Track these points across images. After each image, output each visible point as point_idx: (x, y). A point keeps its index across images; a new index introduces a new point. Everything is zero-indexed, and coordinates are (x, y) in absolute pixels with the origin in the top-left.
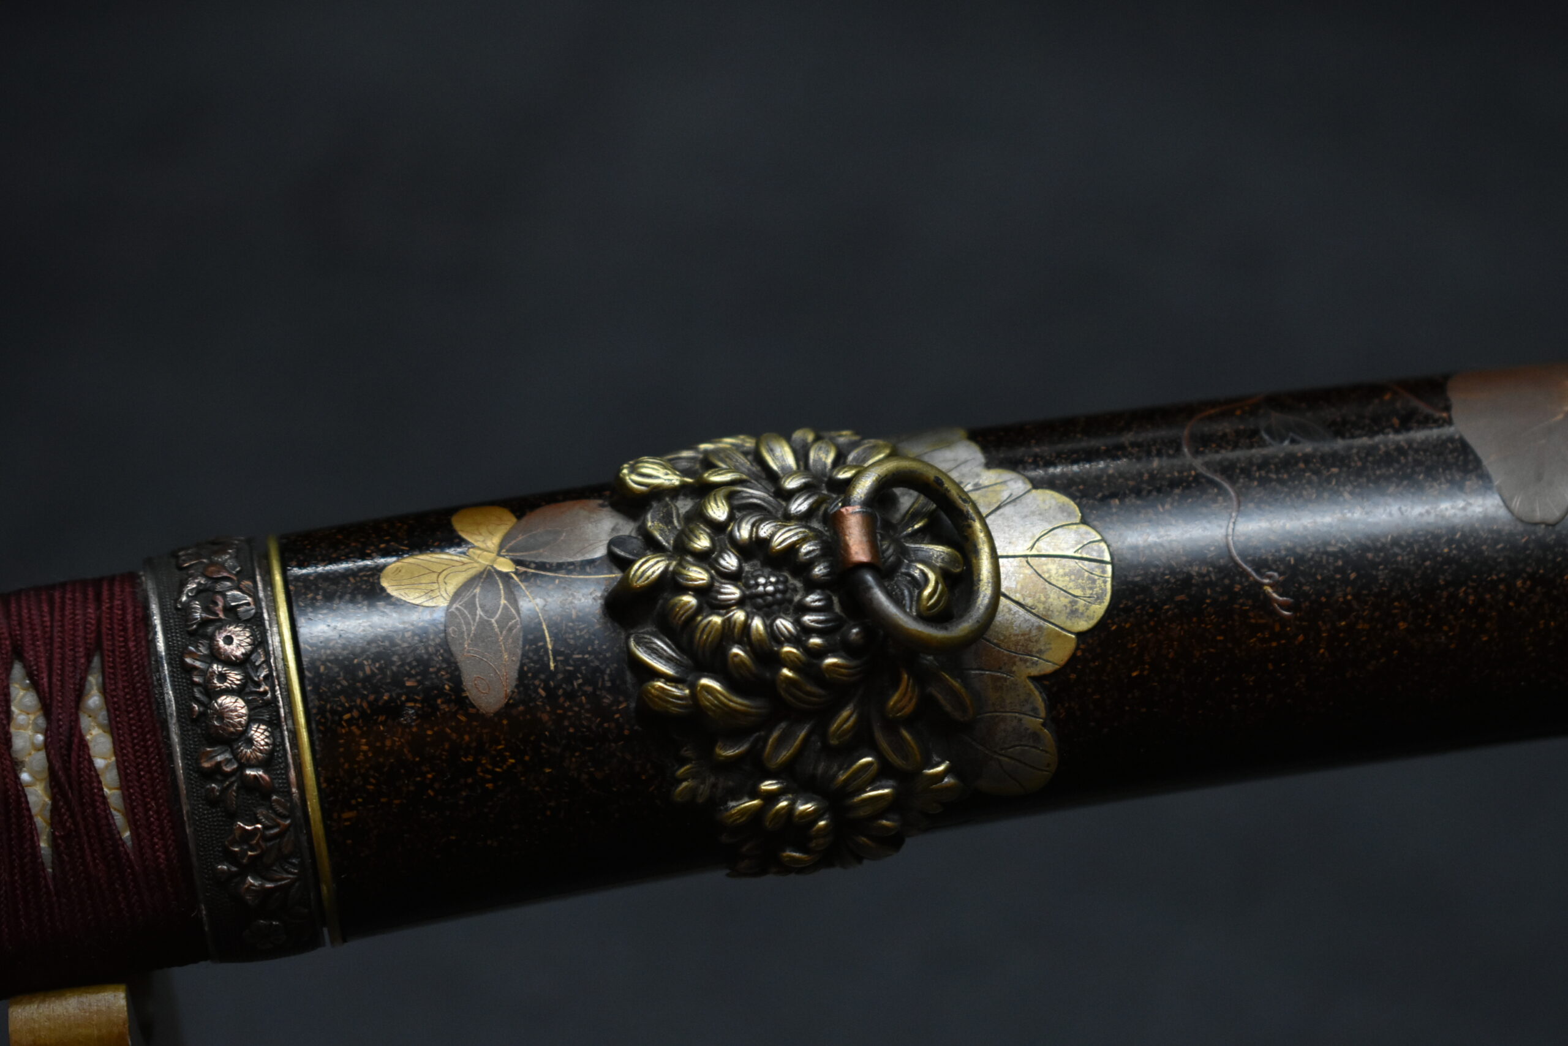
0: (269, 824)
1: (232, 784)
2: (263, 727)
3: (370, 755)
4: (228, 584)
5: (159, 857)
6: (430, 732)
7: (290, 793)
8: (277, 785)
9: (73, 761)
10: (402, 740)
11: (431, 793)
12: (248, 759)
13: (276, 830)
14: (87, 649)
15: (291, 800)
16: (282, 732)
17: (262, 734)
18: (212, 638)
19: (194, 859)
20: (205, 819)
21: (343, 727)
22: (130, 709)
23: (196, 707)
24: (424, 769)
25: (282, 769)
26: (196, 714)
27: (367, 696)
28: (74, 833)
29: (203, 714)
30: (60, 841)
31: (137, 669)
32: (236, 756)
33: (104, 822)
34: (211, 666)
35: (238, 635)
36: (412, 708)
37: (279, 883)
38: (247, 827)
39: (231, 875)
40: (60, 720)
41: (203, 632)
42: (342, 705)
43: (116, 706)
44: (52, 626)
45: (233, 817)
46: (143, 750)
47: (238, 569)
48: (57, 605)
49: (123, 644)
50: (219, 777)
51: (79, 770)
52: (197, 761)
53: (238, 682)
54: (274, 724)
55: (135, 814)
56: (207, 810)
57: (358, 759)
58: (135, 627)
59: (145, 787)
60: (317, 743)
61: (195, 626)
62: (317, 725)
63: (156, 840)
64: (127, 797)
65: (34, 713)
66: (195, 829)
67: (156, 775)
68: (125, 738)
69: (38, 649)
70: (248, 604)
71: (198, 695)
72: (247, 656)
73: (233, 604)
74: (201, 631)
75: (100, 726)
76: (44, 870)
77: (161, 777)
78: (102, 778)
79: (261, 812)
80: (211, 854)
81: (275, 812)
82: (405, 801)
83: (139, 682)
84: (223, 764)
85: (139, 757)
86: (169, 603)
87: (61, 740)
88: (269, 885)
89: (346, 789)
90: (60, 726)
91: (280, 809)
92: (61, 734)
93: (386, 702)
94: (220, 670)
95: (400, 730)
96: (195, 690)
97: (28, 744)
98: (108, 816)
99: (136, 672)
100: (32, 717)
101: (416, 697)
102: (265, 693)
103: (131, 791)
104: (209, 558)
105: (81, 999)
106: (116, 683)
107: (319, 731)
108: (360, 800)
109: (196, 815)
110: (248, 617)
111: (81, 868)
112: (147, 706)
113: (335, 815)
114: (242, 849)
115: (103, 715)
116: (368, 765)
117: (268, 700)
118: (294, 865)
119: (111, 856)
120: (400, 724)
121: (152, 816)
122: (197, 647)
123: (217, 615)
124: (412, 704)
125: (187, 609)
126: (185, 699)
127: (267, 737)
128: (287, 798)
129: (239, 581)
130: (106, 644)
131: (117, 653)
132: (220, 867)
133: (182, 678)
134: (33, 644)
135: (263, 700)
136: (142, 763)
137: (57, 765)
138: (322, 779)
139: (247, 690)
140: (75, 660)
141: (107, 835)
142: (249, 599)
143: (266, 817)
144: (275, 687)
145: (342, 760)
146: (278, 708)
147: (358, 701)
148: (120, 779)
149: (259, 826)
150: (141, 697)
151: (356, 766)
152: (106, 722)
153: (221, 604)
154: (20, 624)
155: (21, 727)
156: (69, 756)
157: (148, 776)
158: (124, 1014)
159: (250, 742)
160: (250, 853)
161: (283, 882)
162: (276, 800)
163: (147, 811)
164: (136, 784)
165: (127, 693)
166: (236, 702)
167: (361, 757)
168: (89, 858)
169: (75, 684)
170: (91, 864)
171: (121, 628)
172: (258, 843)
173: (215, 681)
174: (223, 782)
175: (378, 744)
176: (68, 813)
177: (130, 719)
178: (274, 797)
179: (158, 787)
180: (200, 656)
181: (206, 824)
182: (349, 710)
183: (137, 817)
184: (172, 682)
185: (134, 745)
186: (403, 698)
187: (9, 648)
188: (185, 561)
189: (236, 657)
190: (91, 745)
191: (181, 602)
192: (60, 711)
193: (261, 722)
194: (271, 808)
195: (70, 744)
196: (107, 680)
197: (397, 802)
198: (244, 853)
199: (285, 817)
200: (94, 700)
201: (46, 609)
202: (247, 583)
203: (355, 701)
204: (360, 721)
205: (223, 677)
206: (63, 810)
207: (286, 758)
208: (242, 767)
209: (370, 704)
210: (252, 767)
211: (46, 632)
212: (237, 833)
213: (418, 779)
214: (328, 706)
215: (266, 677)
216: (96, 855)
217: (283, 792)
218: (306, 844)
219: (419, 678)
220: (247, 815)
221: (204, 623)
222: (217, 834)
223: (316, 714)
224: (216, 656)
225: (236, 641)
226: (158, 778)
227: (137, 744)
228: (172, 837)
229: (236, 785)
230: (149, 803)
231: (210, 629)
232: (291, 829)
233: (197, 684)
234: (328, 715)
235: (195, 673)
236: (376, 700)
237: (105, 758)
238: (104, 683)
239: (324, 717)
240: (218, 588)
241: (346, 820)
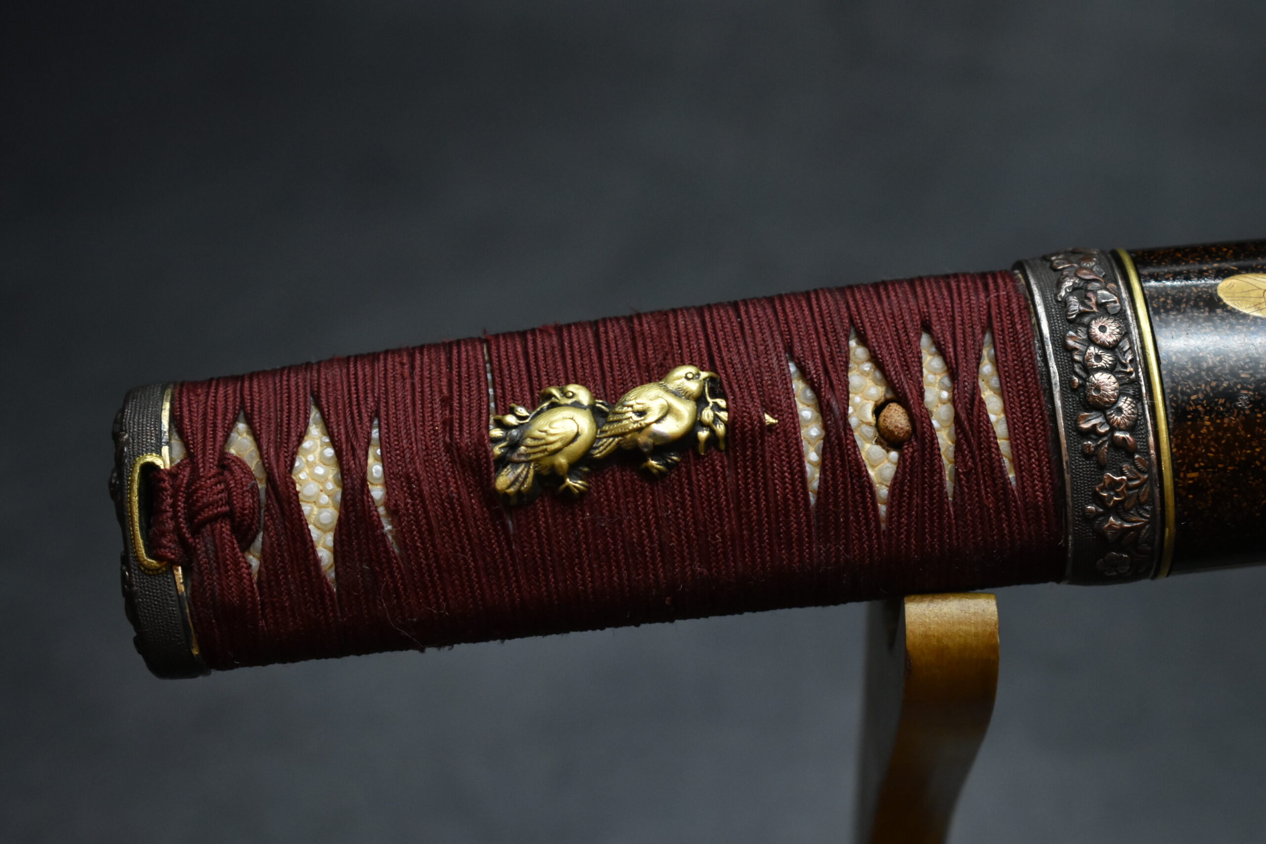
0: (1132, 477)
1: (1104, 442)
2: (1129, 399)
3: (1212, 429)
4: (1097, 285)
5: (1038, 496)
6: (1259, 415)
7: (1148, 454)
8: (1139, 447)
9: (975, 413)
10: (1238, 420)
11: (1258, 463)
12: (1119, 424)
13: (1137, 482)
14: (982, 327)
15: (1149, 460)
16: (1143, 405)
17: (1129, 405)
18: (1088, 326)
19: (1069, 499)
20: (1080, 469)
21: (1191, 405)
22: (1019, 377)
23: (1076, 380)
24: (1254, 444)
25: (1143, 434)
26: (1077, 385)
27: (1210, 383)
28: (973, 471)
29: (1082, 386)
30: (962, 476)
31: (1025, 346)
32: (1108, 421)
33: (997, 464)
34: (1088, 348)
35: (1109, 326)
36: (1246, 395)
37: (1135, 524)
38: (1115, 478)
39: (1097, 515)
40: (965, 381)
41: (1079, 321)
42: (1190, 388)
43: (1007, 374)
44: (953, 307)
45: (1102, 468)
46: (1028, 410)
47: (1104, 274)
48: (955, 291)
49: (1010, 326)
50: (1093, 436)
51: (979, 422)
52: (1076, 422)
53: (1110, 363)
54: (1137, 398)
55: (1020, 461)
56: (1083, 461)
57: (1202, 432)
58: (1020, 314)
59: (1029, 439)
60: (1170, 416)
61: (1074, 316)
62: (1170, 402)
63: (1036, 482)
64: (1014, 446)
65: (940, 374)
66: (1072, 476)
67: (1039, 431)
68: (1014, 399)
69: (943, 324)
70: (1115, 302)
71: (1077, 370)
72: (1117, 342)
73: (1103, 301)
74: (1078, 320)
75: (992, 389)
76: (947, 498)
77: (1043, 433)
78: (995, 429)
79: (1126, 467)
80: (1082, 497)
81: (1136, 467)
82: (1237, 468)
83: (1026, 356)
84: (1098, 427)
85: (1026, 416)
86: (1050, 296)
87: (966, 397)
88: (1126, 525)
89: (1192, 454)
90: (966, 386)
91: (1140, 466)
92: (966, 392)
93: (1225, 389)
94: (1097, 352)
95: (1236, 411)
96: (1076, 366)
97: (937, 399)
98: (1000, 460)
99: (1024, 349)
100: (939, 378)
101: (1249, 386)
102: (1131, 373)
103: (1019, 442)
104: (1079, 264)
105: (961, 603)
106: (1006, 356)
107: (1172, 407)
108: (1202, 464)
109: (1073, 464)
110: (1116, 312)
111: (977, 499)
112: (1033, 376)
113: (1182, 475)
114: (1109, 495)
115: (995, 381)
116: (1209, 437)
117: (1133, 379)
118: (1146, 511)
119: (1001, 491)
120: (1236, 407)
121: (1034, 463)
122: (1076, 332)
123: (1092, 308)
124: (1245, 392)
125: (1065, 303)
126: (1067, 373)
127: (1133, 408)
128: (1147, 458)
129: (1106, 284)
130: (996, 325)
131: (1007, 332)
132: (1089, 507)
133: (1064, 356)
134: (939, 320)
135: (1129, 378)
136: (1027, 421)
137: (963, 416)
138: (1173, 446)
139: (1117, 370)
140: (974, 334)
141: (999, 475)
142: (1115, 298)
143: (1130, 471)
144: (1138, 369)
145: (1189, 431)
146: (1140, 385)
147: (1203, 386)
148: (1009, 431)
149: (1124, 478)
150: (1028, 368)
151: (1200, 437)
152: (997, 386)
153: (1094, 300)
154: (927, 303)
155: (930, 384)
156: (972, 410)
157: (1032, 431)
158: (995, 618)
159: (1120, 410)
160: (1115, 498)
161: (1138, 524)
162: (1138, 458)
163: (1030, 459)
164: (1023, 436)
165: (1016, 365)
166: (1109, 378)
167: (1204, 431)
168: (983, 492)
169: (975, 354)
170: (984, 497)
171: (1008, 313)
172: (1122, 490)
173: (1093, 360)
174: (1096, 440)
175: (1218, 421)
176: (969, 455)
177: (1018, 385)
178: (1137, 456)
179: (1040, 441)
180: (1079, 340)
181: (1081, 473)
182: (1196, 392)
183: (1022, 463)
184: (1056, 358)
185: (1021, 406)
186: (1239, 387)
187: (919, 322)
188: (1059, 264)
189: (1109, 343)
190: (987, 403)
191: (1061, 296)
192: (965, 374)
193: (1128, 395)
194: (1134, 464)
195: (972, 400)
196: (999, 353)
197: (1230, 468)
198: (1110, 497)
199: (1143, 473)
200: (987, 368)
201: (946, 293)
202: (1112, 285)
203: (1201, 386)
204: (1205, 402)
205: (1098, 358)
206: (966, 452)
207: (1147, 427)
208: (1113, 429)
209: (1212, 389)
210: (1120, 430)
211: (948, 312)
212: (1107, 481)
213: (1249, 451)
214: (1179, 388)
215: (1131, 361)
216: (988, 489)
217: (1143, 452)
218: (1158, 495)
219: (1251, 371)
220: (1114, 468)
221: (1081, 314)
222: (1089, 481)
223: (1170, 393)
224: (1091, 340)
225: (1108, 331)
226: (1040, 433)
227: (1024, 405)
228: (1050, 481)
229: (1107, 443)
230: (1032, 452)
231: (1086, 320)
232: (1148, 482)
233: (1077, 362)
234: (1179, 395)
235: (1076, 353)
236: (1218, 386)
237: (996, 415)
238: (996, 355)
239: (1176, 396)
240: (1090, 287)
241: (1190, 479)
